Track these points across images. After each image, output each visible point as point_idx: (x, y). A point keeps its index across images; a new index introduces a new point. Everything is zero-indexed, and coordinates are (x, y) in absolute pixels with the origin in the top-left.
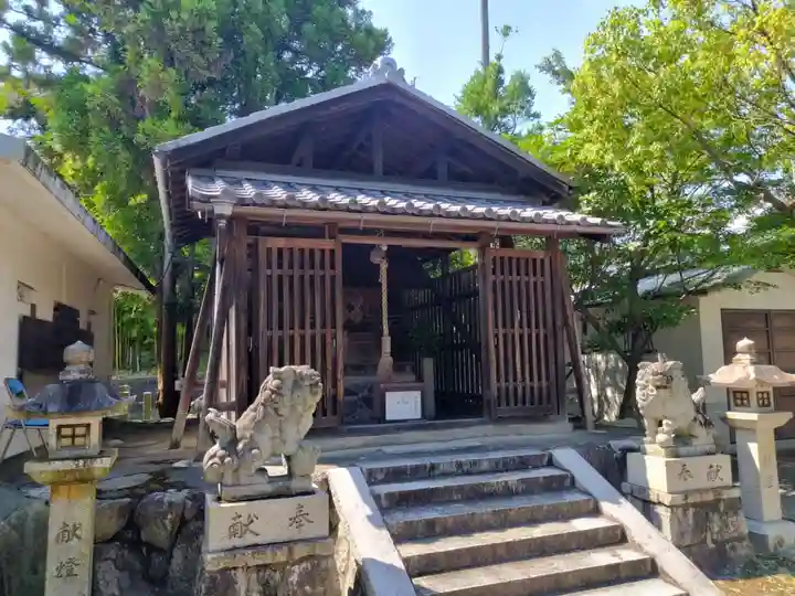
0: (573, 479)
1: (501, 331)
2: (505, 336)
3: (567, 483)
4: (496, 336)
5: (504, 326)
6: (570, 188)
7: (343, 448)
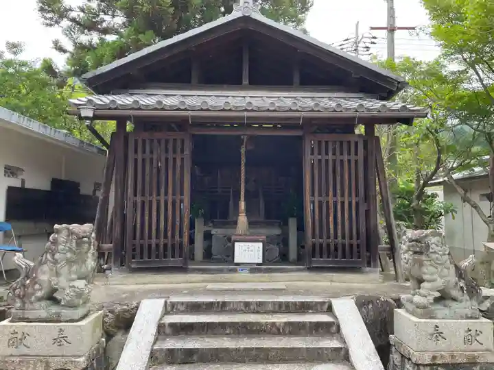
0: (338, 327)
1: (317, 199)
2: (320, 202)
3: (334, 329)
4: (313, 202)
5: (320, 195)
6: (399, 83)
7: (187, 282)
